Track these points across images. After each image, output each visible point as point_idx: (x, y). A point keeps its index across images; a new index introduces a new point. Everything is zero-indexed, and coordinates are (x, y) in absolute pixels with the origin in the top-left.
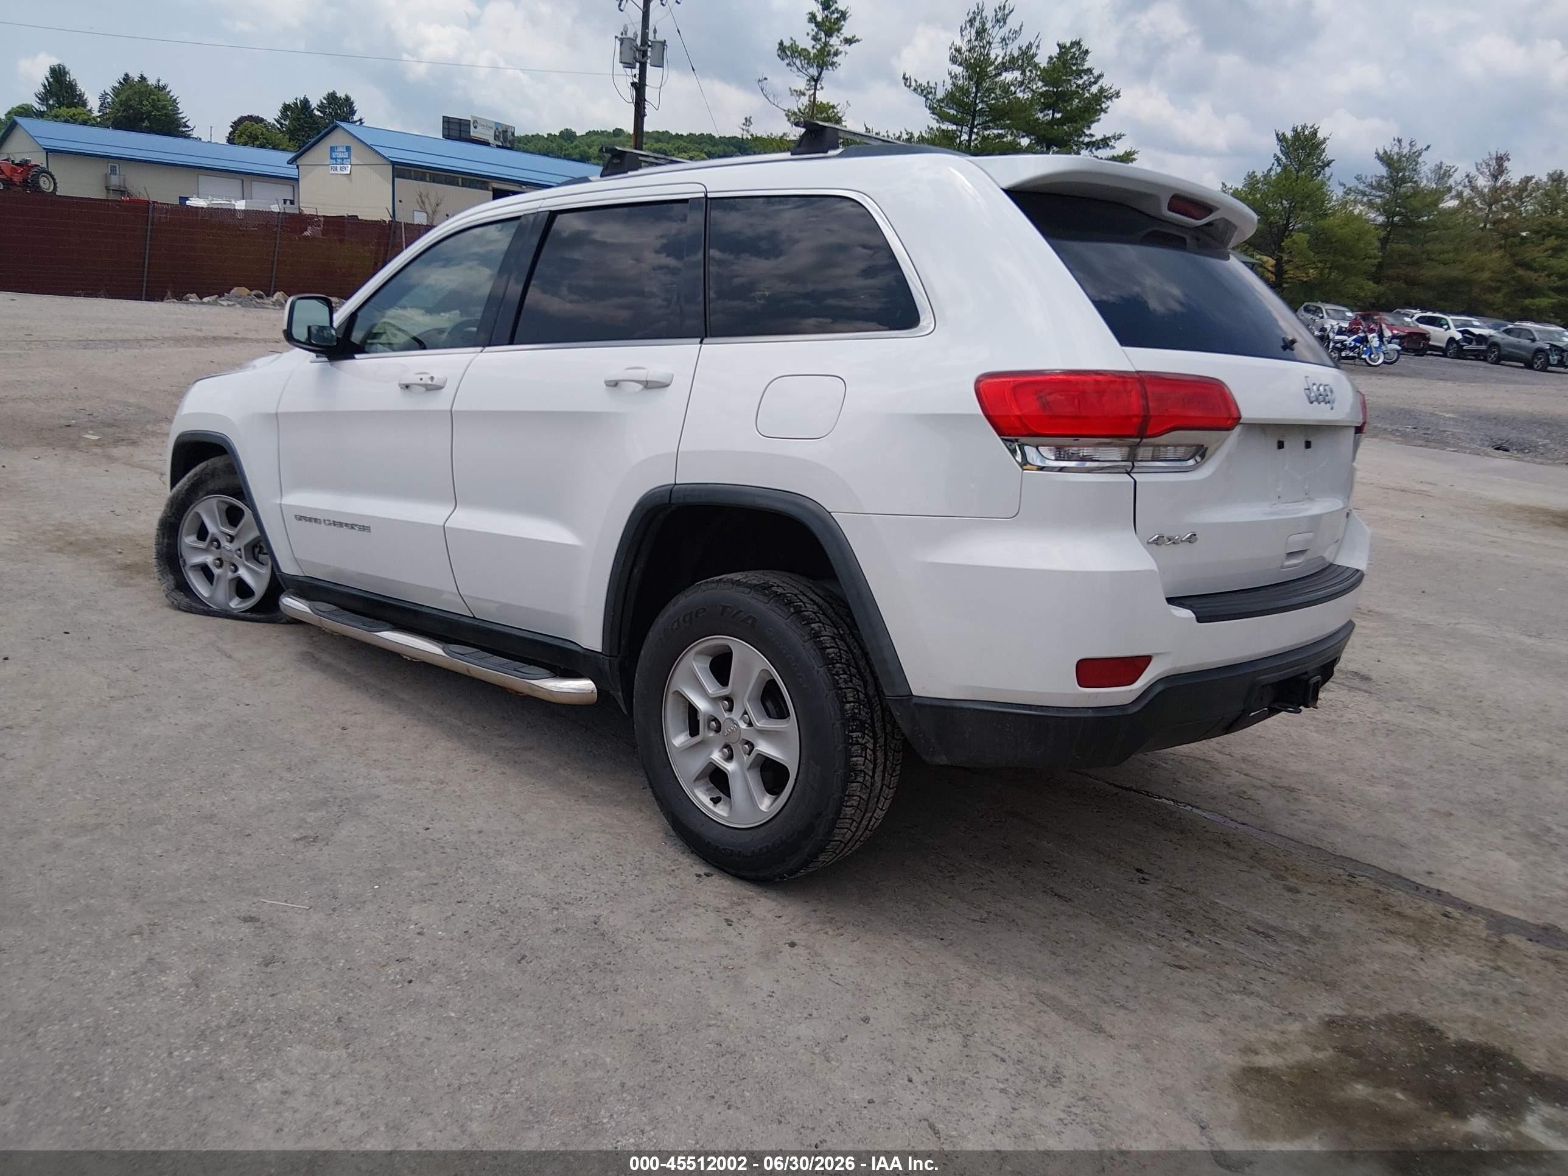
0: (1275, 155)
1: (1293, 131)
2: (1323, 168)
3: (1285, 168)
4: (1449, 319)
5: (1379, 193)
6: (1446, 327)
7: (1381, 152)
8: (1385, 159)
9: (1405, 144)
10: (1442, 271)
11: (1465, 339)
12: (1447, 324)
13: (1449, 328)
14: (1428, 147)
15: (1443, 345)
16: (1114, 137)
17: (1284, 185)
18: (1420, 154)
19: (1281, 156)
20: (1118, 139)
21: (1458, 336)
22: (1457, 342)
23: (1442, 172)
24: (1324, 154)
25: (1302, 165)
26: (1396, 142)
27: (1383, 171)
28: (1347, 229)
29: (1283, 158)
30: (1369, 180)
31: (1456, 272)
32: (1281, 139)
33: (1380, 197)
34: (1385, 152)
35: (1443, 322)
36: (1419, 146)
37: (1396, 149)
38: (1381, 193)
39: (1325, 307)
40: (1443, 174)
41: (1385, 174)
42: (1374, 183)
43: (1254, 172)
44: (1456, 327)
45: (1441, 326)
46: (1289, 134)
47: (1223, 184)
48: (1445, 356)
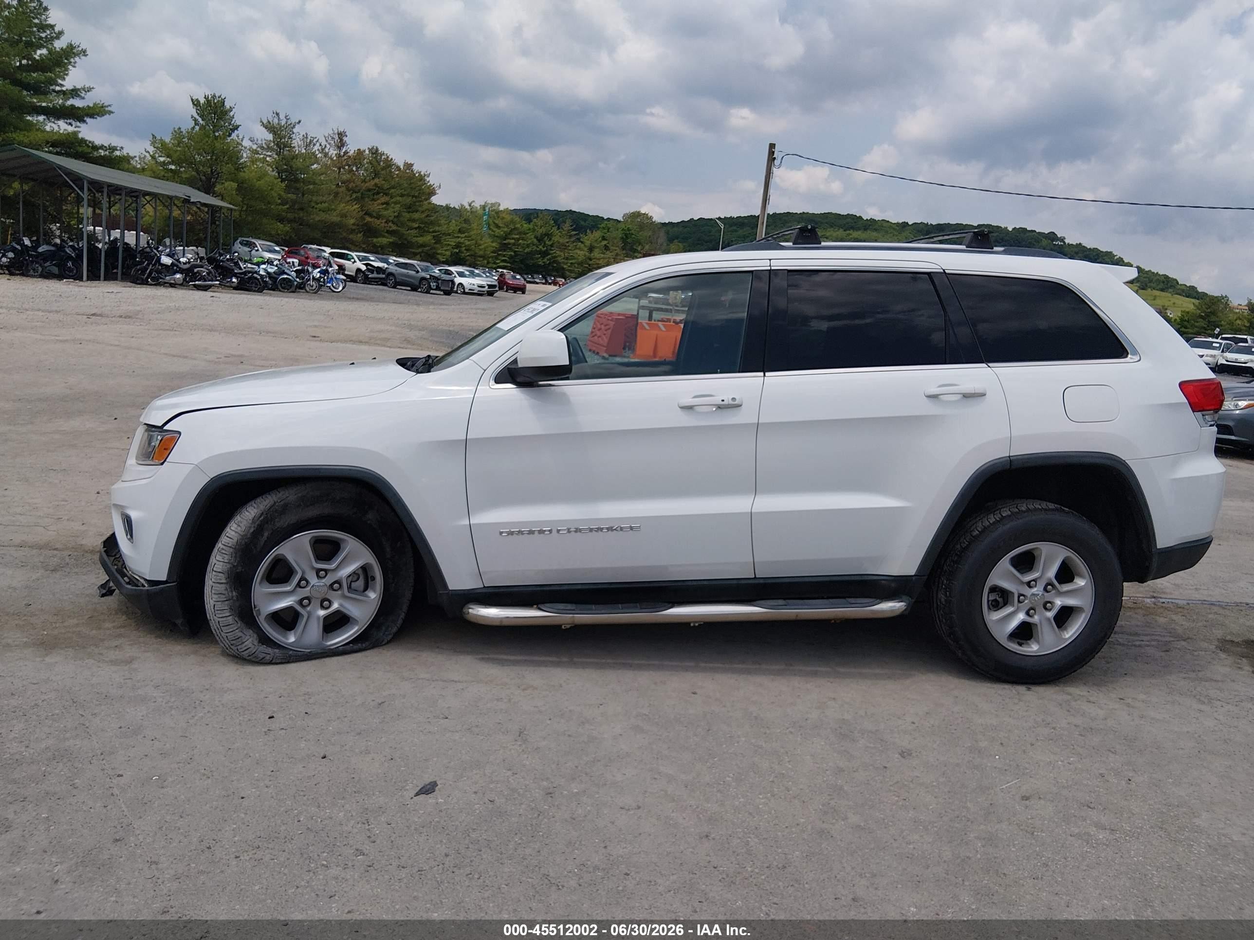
0: (192, 117)
1: (205, 98)
2: (233, 130)
3: (202, 128)
4: (354, 254)
5: (269, 153)
6: (353, 260)
7: (265, 122)
8: (269, 127)
9: (282, 116)
10: (323, 216)
11: (368, 269)
12: (353, 258)
13: (355, 262)
14: (300, 122)
15: (353, 274)
16: (84, 89)
17: (207, 142)
18: (294, 126)
19: (197, 117)
20: (88, 91)
21: (364, 268)
22: (363, 272)
23: (308, 141)
24: (234, 120)
25: (216, 128)
26: (275, 115)
27: (270, 137)
28: (262, 182)
29: (200, 119)
30: (260, 142)
31: (334, 218)
32: (196, 103)
33: (270, 156)
34: (269, 122)
35: (349, 257)
36: (294, 120)
37: (276, 121)
38: (270, 154)
39: (258, 242)
40: (309, 143)
41: (272, 139)
42: (264, 145)
43: (180, 128)
44: (360, 261)
45: (349, 260)
46: (202, 101)
47: (153, 135)
48: (356, 282)
